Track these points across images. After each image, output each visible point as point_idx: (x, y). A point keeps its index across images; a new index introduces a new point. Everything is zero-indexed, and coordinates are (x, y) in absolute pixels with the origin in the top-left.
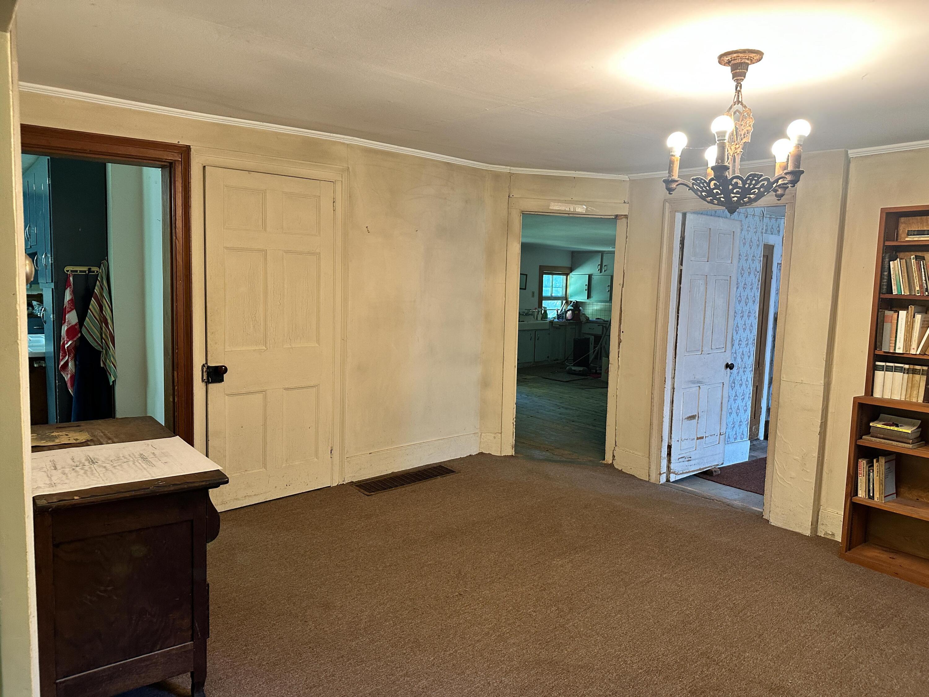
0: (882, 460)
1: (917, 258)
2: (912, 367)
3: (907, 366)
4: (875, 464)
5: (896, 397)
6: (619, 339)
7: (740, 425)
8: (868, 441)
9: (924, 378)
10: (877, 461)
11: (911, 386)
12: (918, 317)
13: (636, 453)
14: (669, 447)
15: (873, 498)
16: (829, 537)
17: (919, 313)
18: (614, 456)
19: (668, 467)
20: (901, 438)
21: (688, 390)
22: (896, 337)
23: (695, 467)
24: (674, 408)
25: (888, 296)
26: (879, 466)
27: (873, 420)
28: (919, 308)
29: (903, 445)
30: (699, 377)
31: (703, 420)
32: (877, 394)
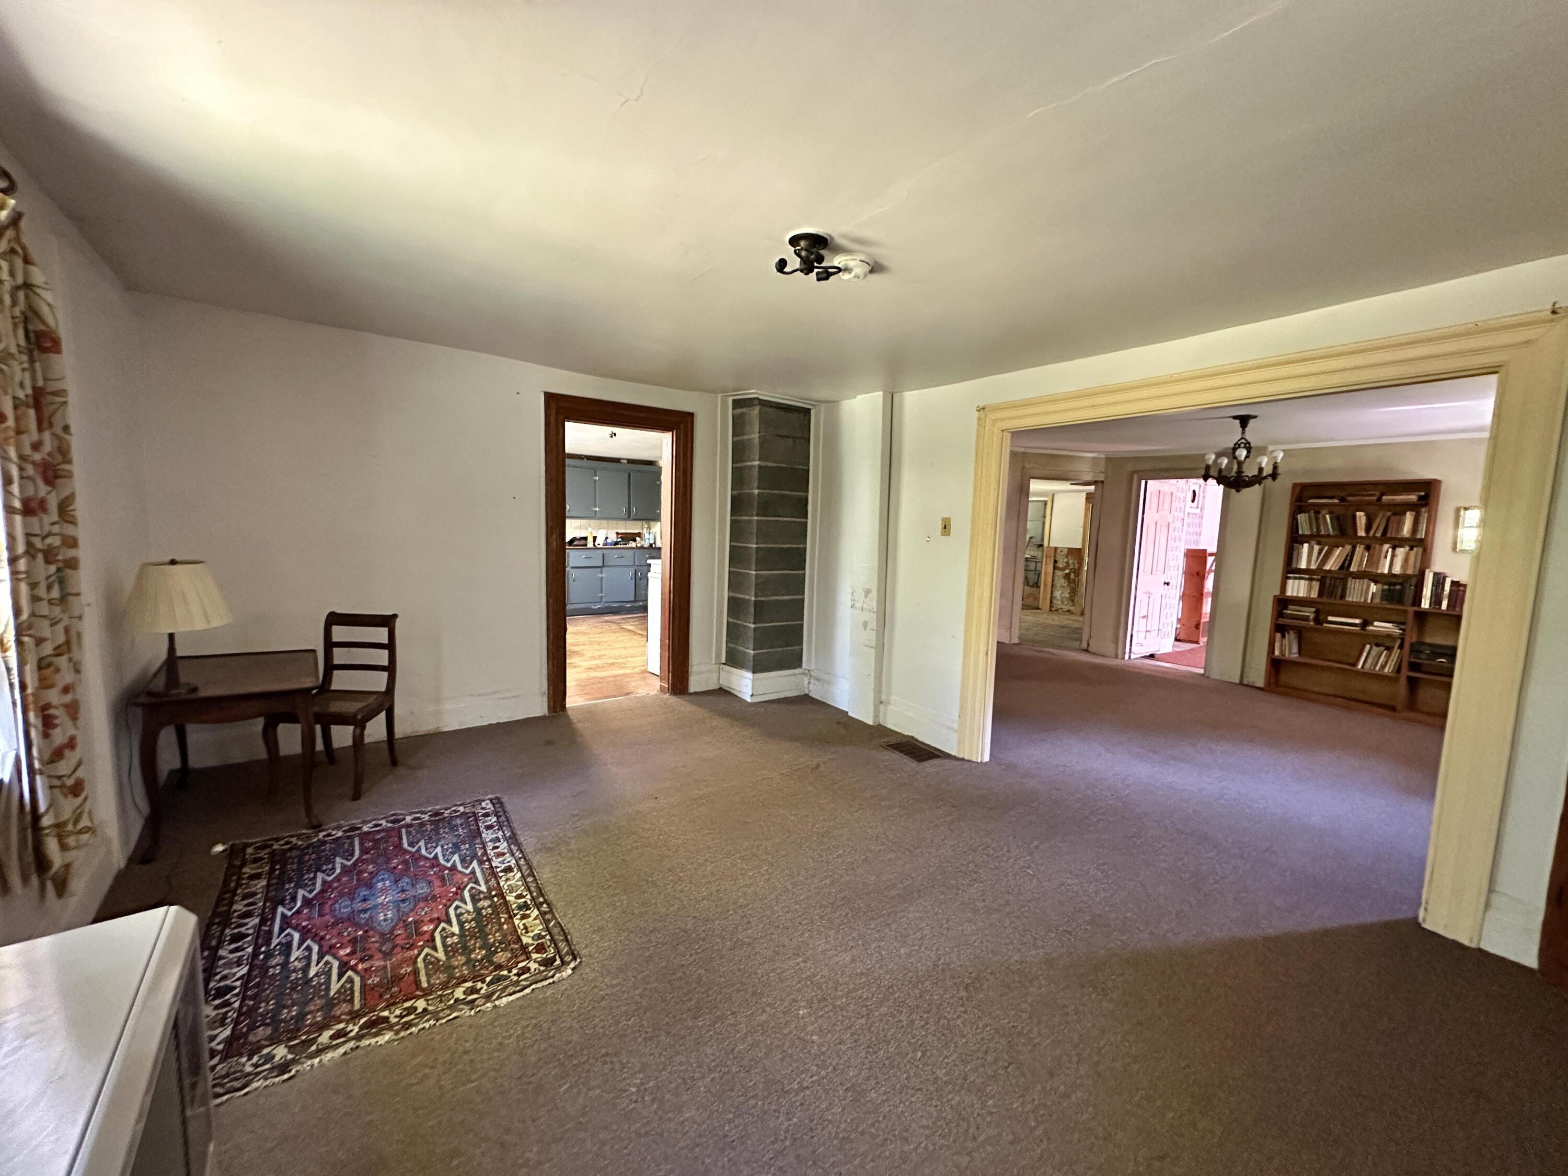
0: (1292, 632)
1: (1315, 512)
2: (1310, 576)
3: (1307, 576)
4: (1287, 635)
5: (1301, 595)
7: (1168, 626)
8: (1282, 621)
9: (1318, 583)
10: (1288, 633)
11: (1310, 589)
12: (1316, 547)
14: (1132, 636)
15: (1285, 655)
16: (1251, 683)
17: (1316, 544)
18: (1088, 644)
19: (1130, 649)
20: (1304, 619)
21: (1143, 598)
22: (1301, 559)
23: (1146, 651)
24: (1135, 610)
25: (1296, 535)
26: (1290, 636)
27: (1285, 608)
28: (1316, 542)
29: (1305, 622)
30: (1149, 590)
31: (1150, 620)
32: (1289, 593)
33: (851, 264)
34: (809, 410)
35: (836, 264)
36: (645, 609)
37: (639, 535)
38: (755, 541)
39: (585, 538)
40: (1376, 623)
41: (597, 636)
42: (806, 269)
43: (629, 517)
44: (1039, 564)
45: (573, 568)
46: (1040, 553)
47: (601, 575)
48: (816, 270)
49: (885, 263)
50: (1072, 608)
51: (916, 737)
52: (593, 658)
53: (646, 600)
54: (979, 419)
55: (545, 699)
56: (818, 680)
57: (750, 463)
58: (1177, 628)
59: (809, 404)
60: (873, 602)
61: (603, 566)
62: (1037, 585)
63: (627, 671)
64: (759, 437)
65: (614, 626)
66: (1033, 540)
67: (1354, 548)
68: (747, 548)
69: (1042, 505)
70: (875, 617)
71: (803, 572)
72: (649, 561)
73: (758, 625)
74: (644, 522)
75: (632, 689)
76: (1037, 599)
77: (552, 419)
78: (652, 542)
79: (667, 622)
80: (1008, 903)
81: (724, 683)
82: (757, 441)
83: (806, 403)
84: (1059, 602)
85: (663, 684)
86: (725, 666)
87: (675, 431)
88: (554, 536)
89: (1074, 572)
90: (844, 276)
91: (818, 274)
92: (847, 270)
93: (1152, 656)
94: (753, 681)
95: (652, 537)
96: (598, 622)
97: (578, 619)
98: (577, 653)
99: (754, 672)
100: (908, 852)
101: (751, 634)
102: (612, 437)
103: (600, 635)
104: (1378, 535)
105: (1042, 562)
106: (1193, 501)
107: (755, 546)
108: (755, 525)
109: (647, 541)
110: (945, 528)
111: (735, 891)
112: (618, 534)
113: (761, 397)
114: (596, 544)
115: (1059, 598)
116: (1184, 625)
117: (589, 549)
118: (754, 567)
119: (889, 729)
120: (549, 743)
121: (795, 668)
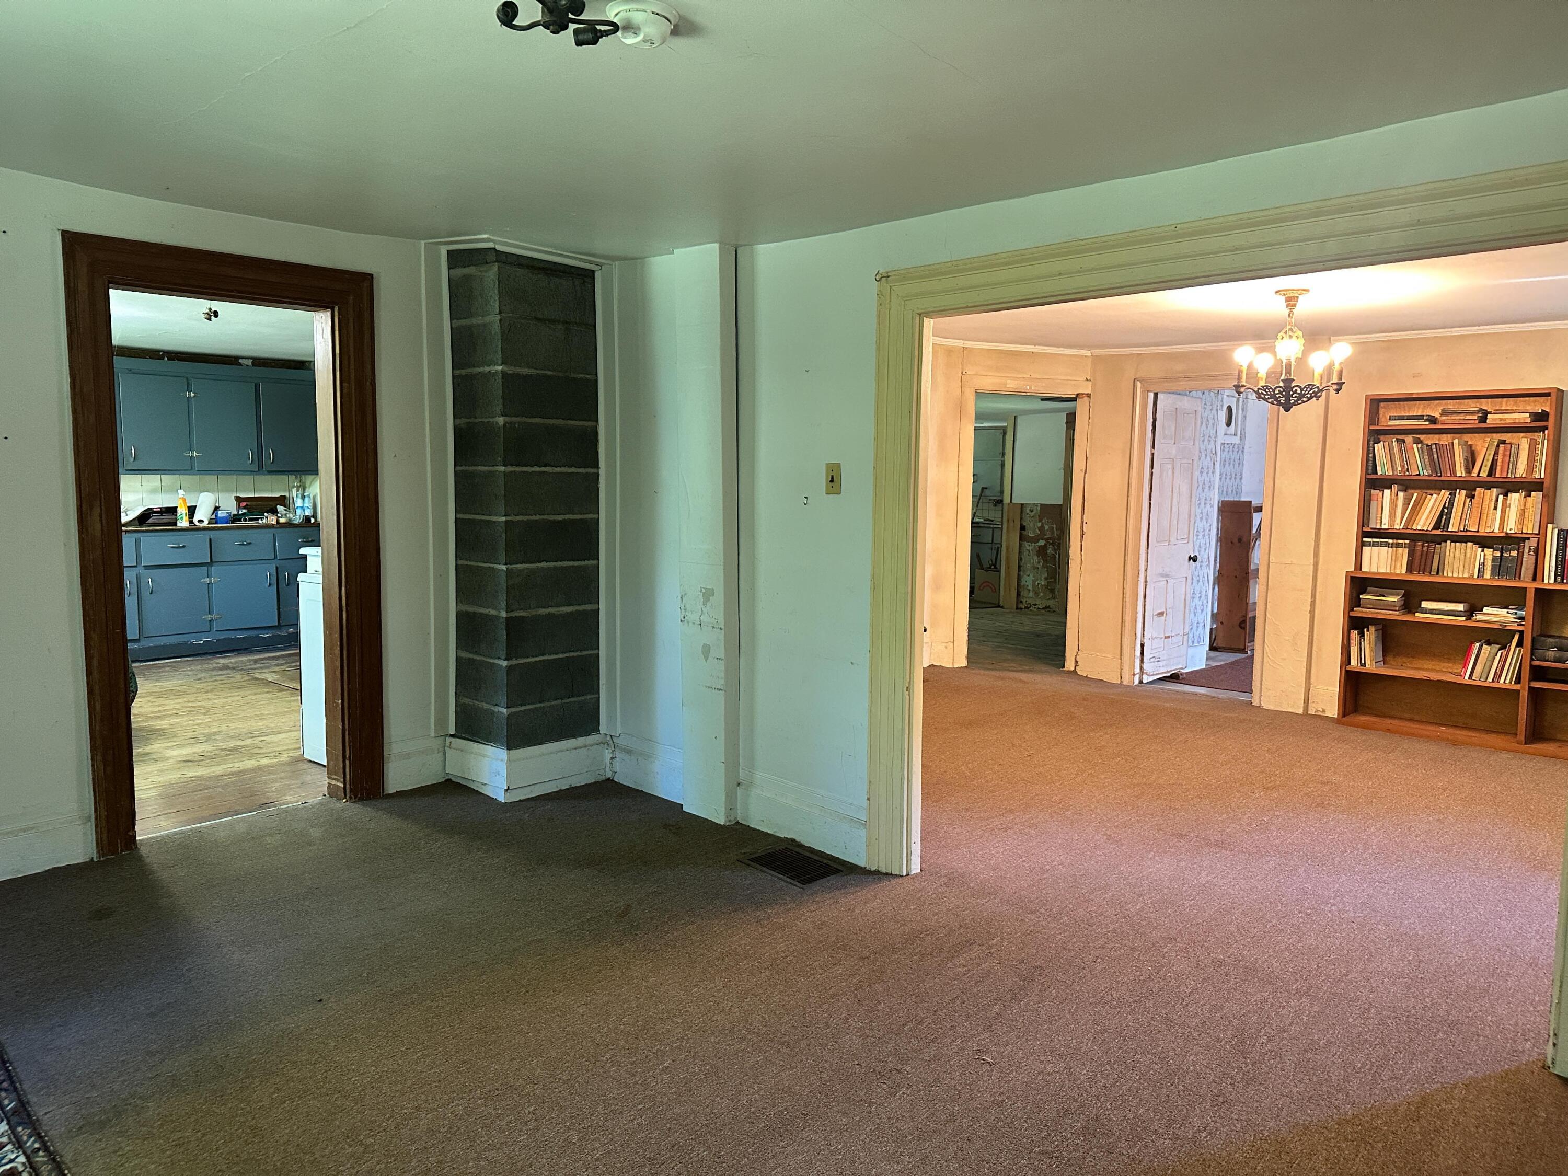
0: (1372, 629)
1: (1398, 440)
2: (1395, 541)
3: (1391, 541)
4: (1366, 633)
5: (1382, 570)
6: (1082, 531)
7: (1197, 627)
8: (1359, 612)
9: (1407, 550)
10: (1368, 630)
11: (1396, 559)
12: (1401, 494)
13: (1104, 655)
14: (1142, 646)
15: (1364, 665)
16: (1320, 714)
17: (1401, 491)
18: (1076, 662)
19: (1141, 668)
20: (1388, 607)
21: (1157, 583)
22: (1382, 514)
23: (1165, 670)
24: (1147, 603)
25: (1374, 476)
26: (1370, 634)
27: (1362, 594)
28: (1400, 487)
29: (1391, 612)
30: (1167, 570)
31: (1169, 618)
32: (1365, 568)
33: (638, 18)
34: (593, 272)
35: (611, 17)
36: (294, 640)
37: (283, 500)
38: (502, 509)
39: (173, 510)
40: (1486, 610)
41: (205, 696)
42: (554, 23)
43: (260, 468)
44: (997, 533)
45: (146, 567)
46: (999, 514)
47: (207, 580)
48: (572, 26)
49: (699, 19)
50: (1051, 603)
51: (798, 839)
52: (196, 740)
53: (296, 625)
54: (880, 294)
55: (91, 828)
56: (629, 752)
57: (487, 369)
58: (1211, 629)
59: (590, 262)
60: (717, 611)
61: (211, 563)
62: (995, 567)
63: (265, 761)
64: (501, 320)
65: (238, 676)
66: (987, 492)
67: (1453, 495)
68: (489, 522)
69: (999, 434)
70: (722, 637)
71: (595, 562)
72: (303, 551)
73: (514, 662)
74: (292, 477)
75: (272, 796)
76: (996, 591)
77: (82, 286)
78: (308, 513)
79: (338, 664)
80: (952, 1119)
81: (454, 770)
82: (496, 328)
83: (580, 260)
84: (1031, 594)
85: (334, 782)
86: (453, 740)
87: (336, 309)
88: (97, 511)
89: (1052, 544)
90: (630, 40)
91: (576, 32)
92: (630, 27)
93: (1174, 678)
94: (510, 761)
95: (308, 503)
96: (206, 670)
97: (164, 666)
98: (159, 733)
99: (509, 749)
100: (785, 1050)
101: (502, 678)
102: (210, 319)
103: (209, 696)
104: (1484, 474)
105: (1002, 529)
106: (1229, 424)
107: (504, 519)
108: (501, 482)
109: (299, 511)
110: (832, 481)
111: (474, 1159)
112: (238, 499)
113: (499, 248)
114: (195, 520)
115: (1030, 587)
116: (1222, 623)
117: (182, 530)
118: (502, 556)
119: (755, 830)
120: (102, 914)
121: (587, 734)
